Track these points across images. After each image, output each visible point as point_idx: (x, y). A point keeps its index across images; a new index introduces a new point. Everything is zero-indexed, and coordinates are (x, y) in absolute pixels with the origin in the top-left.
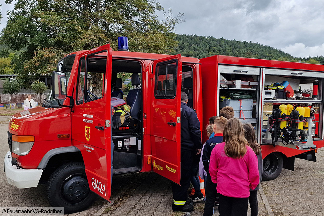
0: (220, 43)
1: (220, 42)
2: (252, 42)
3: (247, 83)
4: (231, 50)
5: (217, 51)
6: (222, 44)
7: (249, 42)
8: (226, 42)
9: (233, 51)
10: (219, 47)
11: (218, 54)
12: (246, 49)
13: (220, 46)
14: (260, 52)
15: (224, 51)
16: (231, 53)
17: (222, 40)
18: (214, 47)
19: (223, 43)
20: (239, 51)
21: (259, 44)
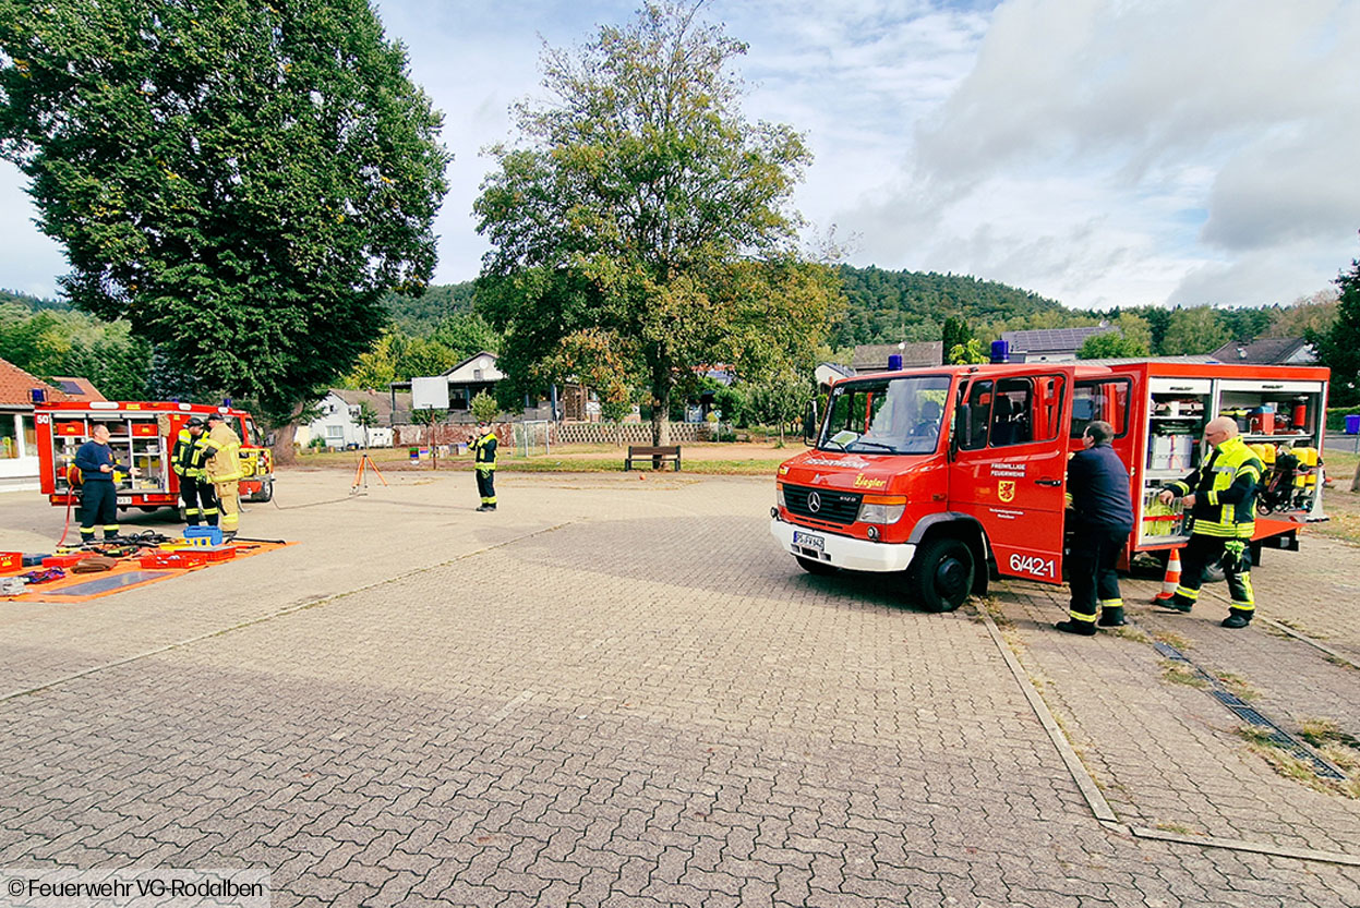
0: (867, 281)
1: (867, 277)
2: (953, 274)
3: (1187, 407)
4: (898, 296)
5: (861, 300)
6: (871, 282)
7: (945, 275)
8: (884, 277)
9: (902, 300)
10: (865, 290)
11: (864, 307)
12: (936, 293)
13: (868, 287)
14: (978, 301)
15: (879, 301)
16: (897, 304)
17: (874, 271)
18: (853, 289)
19: (874, 280)
20: (918, 299)
21: (973, 279)
